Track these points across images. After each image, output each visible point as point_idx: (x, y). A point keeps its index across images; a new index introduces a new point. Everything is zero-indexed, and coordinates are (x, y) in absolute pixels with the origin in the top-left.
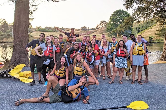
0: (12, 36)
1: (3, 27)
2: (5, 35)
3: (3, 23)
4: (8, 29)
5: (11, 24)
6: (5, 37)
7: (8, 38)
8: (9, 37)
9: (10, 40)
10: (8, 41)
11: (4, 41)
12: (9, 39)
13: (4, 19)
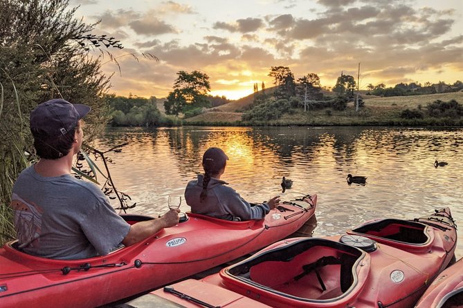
0: (303, 106)
1: (284, 90)
2: (286, 103)
3: (284, 77)
4: (294, 94)
5: (302, 80)
6: (284, 112)
7: (292, 113)
8: (297, 110)
9: (298, 119)
10: (292, 122)
11: (282, 121)
12: (296, 116)
13: (286, 68)
